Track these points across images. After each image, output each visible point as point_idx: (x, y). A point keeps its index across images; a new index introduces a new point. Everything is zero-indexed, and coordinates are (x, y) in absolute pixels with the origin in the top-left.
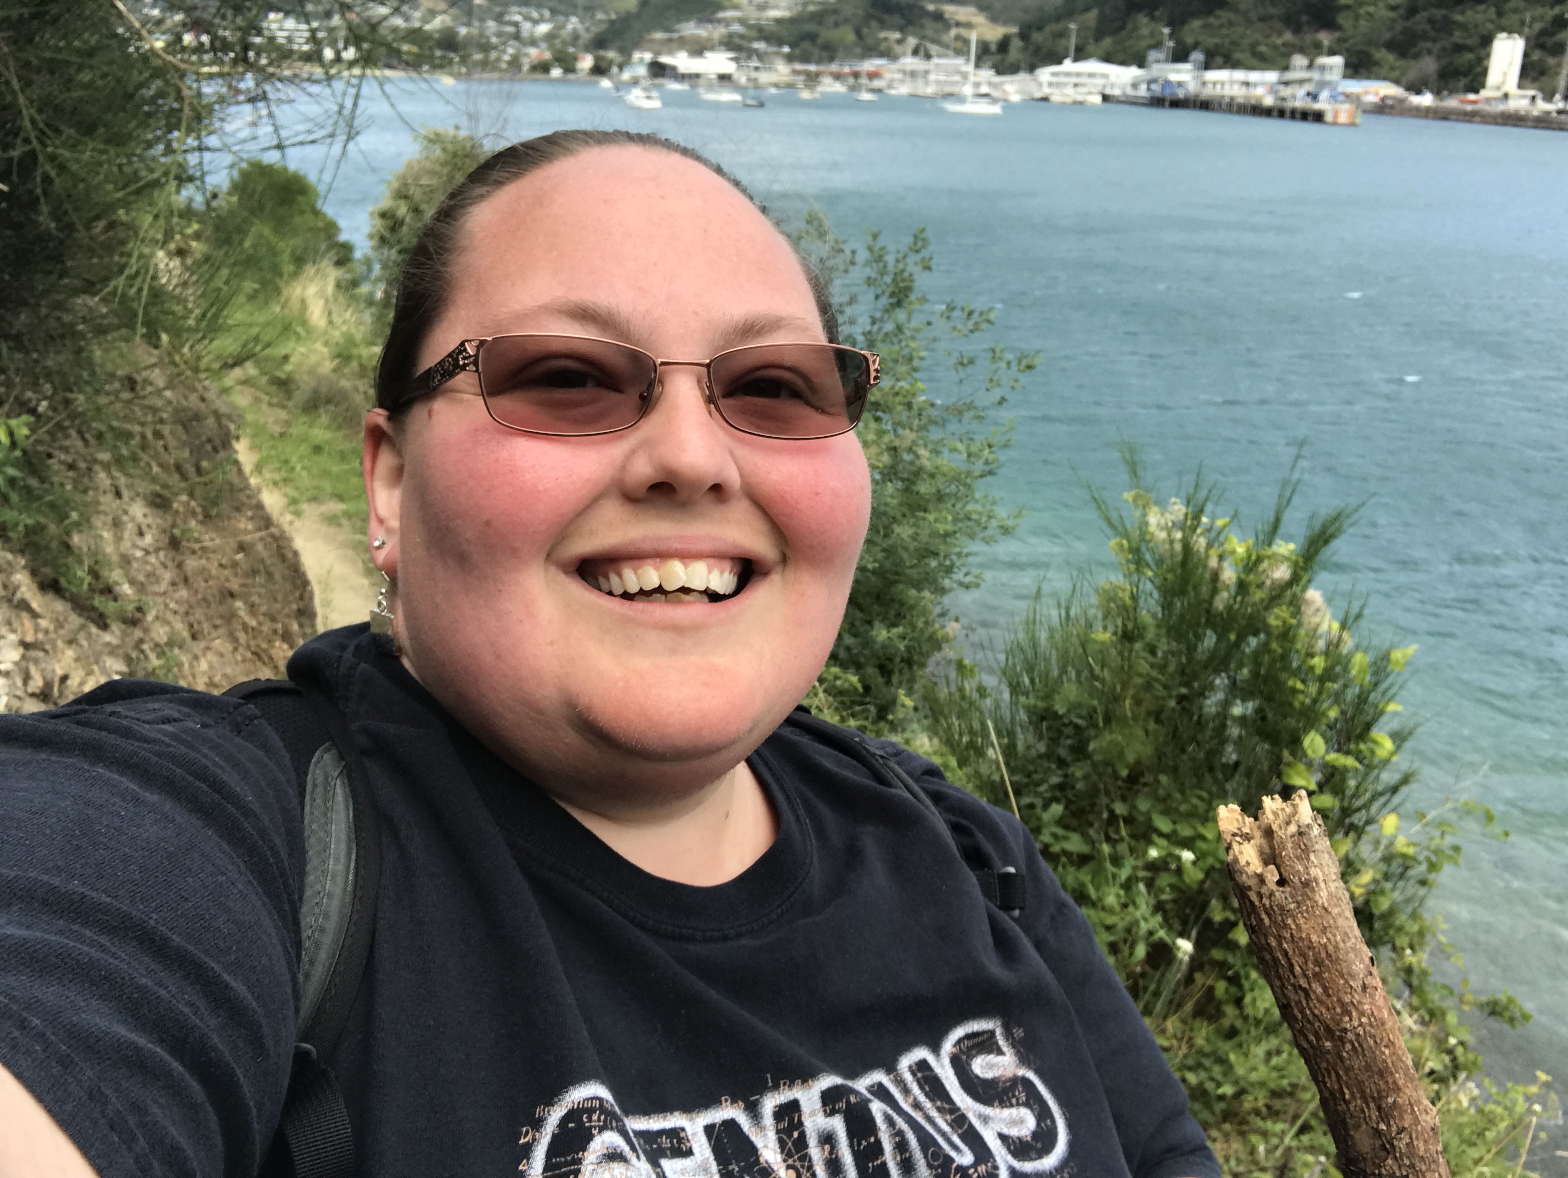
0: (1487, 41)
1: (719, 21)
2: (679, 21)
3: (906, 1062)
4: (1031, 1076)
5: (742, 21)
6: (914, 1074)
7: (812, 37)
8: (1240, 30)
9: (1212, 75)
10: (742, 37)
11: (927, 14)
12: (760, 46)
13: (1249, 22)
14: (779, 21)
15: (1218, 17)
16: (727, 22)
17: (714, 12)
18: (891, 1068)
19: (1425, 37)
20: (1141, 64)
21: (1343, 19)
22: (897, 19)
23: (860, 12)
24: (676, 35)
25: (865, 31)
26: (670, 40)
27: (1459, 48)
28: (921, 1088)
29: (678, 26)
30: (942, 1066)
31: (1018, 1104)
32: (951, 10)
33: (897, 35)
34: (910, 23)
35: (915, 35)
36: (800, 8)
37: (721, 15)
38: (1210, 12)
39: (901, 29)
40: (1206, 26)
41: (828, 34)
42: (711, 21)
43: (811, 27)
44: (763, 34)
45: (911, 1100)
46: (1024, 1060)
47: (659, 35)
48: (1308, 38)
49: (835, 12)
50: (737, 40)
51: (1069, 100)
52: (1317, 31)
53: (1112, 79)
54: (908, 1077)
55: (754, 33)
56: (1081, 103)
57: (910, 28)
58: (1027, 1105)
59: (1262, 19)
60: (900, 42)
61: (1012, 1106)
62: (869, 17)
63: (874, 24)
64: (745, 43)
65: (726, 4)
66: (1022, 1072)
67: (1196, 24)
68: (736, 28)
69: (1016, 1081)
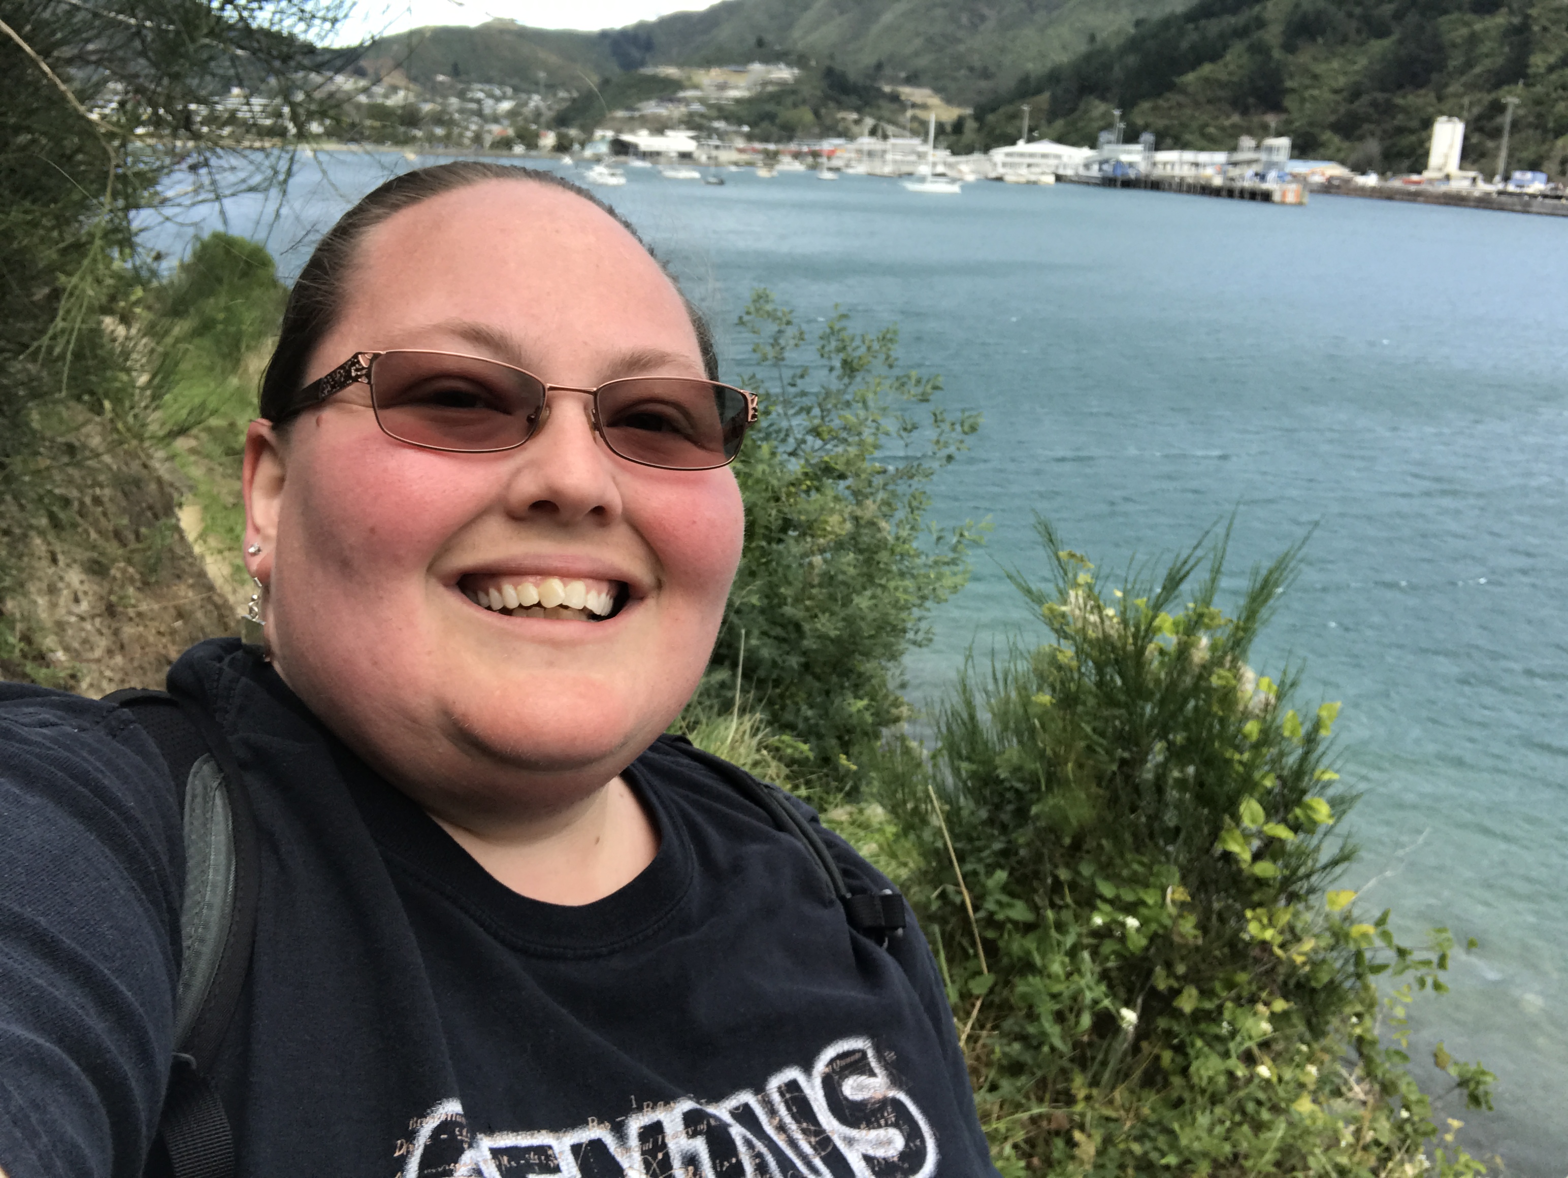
0: (1427, 124)
1: (680, 100)
2: (640, 100)
3: (775, 1083)
4: (902, 1097)
5: (702, 101)
6: (782, 1094)
7: (771, 117)
8: (1188, 111)
9: (1163, 156)
10: (702, 116)
11: (884, 95)
12: (720, 125)
13: (1197, 104)
14: (738, 101)
15: (1168, 100)
16: (687, 102)
17: (675, 92)
18: (759, 1088)
19: (1368, 119)
20: (1093, 146)
21: (1289, 102)
22: (854, 100)
23: (819, 93)
24: (637, 114)
25: (823, 111)
26: (632, 118)
27: (1401, 131)
28: (789, 1109)
29: (639, 105)
30: (813, 1088)
31: (887, 1125)
32: (908, 92)
33: (854, 116)
34: (867, 104)
35: (871, 115)
36: (759, 88)
37: (681, 94)
38: (1159, 95)
39: (858, 110)
40: (1155, 109)
41: (787, 114)
42: (671, 100)
43: (770, 107)
44: (723, 113)
45: (776, 1122)
46: (896, 1081)
47: (620, 114)
48: (1256, 119)
49: (794, 92)
50: (697, 119)
51: (1023, 180)
52: (1264, 113)
53: (1065, 159)
54: (776, 1098)
55: (714, 113)
56: (1035, 183)
57: (867, 110)
58: (896, 1125)
59: (1209, 102)
60: (857, 122)
61: (880, 1126)
62: (827, 98)
63: (831, 104)
64: (705, 122)
65: (687, 83)
66: (894, 1093)
67: (1146, 105)
68: (696, 107)
69: (885, 1102)
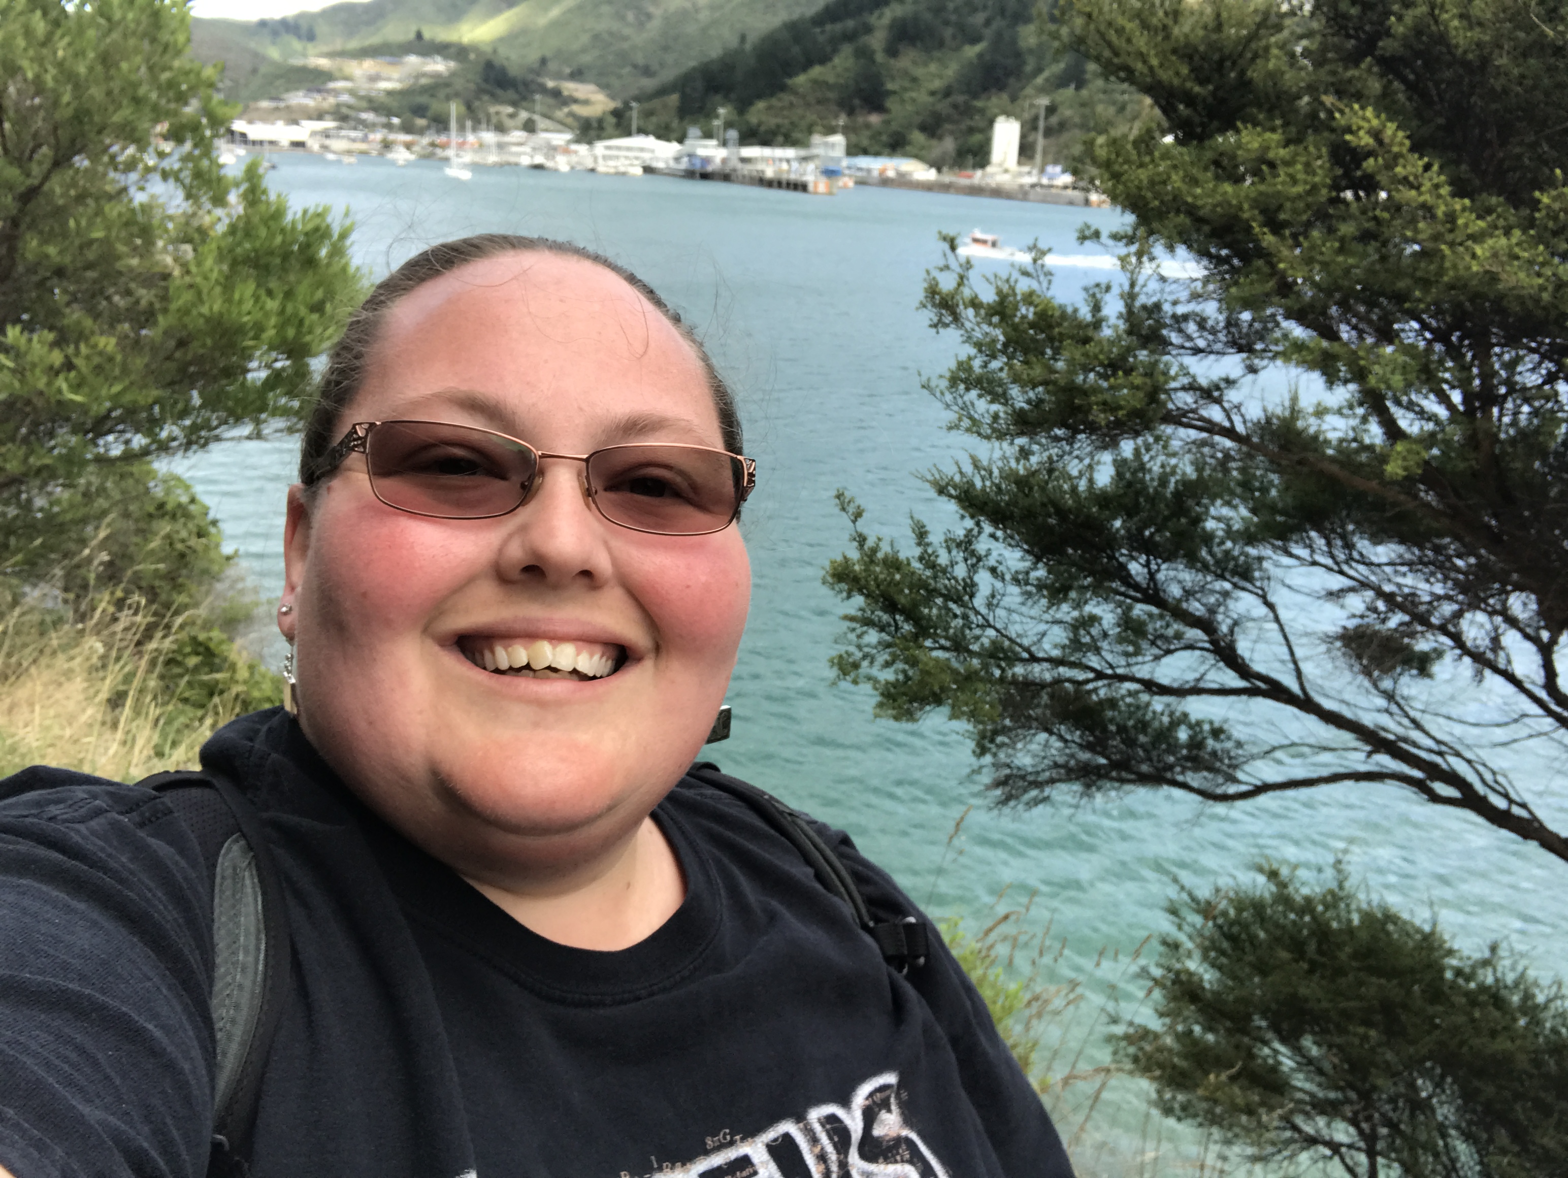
0: (991, 123)
1: (328, 91)
2: (287, 90)
5: (352, 92)
7: (420, 111)
8: (800, 111)
9: (749, 152)
10: (350, 107)
11: (544, 90)
12: (369, 116)
13: (808, 105)
14: (390, 93)
15: (780, 100)
16: (336, 92)
17: (324, 82)
19: (949, 119)
20: (681, 141)
21: (890, 103)
22: (511, 94)
23: (472, 86)
24: (282, 105)
25: (477, 104)
26: (277, 109)
27: (971, 130)
29: (285, 96)
32: (570, 88)
33: (510, 110)
34: (524, 98)
35: (527, 109)
36: (412, 81)
37: (332, 85)
38: (772, 95)
39: (514, 104)
40: (770, 108)
41: (436, 106)
42: (319, 91)
43: (423, 100)
44: (374, 105)
47: (265, 104)
48: (860, 120)
49: (447, 85)
50: (344, 110)
51: (612, 170)
52: (869, 112)
53: (658, 154)
55: (364, 104)
56: (624, 174)
57: (524, 104)
59: (819, 102)
60: (512, 116)
62: (480, 92)
63: (486, 98)
64: (352, 113)
65: (337, 74)
67: (761, 105)
68: (345, 98)
